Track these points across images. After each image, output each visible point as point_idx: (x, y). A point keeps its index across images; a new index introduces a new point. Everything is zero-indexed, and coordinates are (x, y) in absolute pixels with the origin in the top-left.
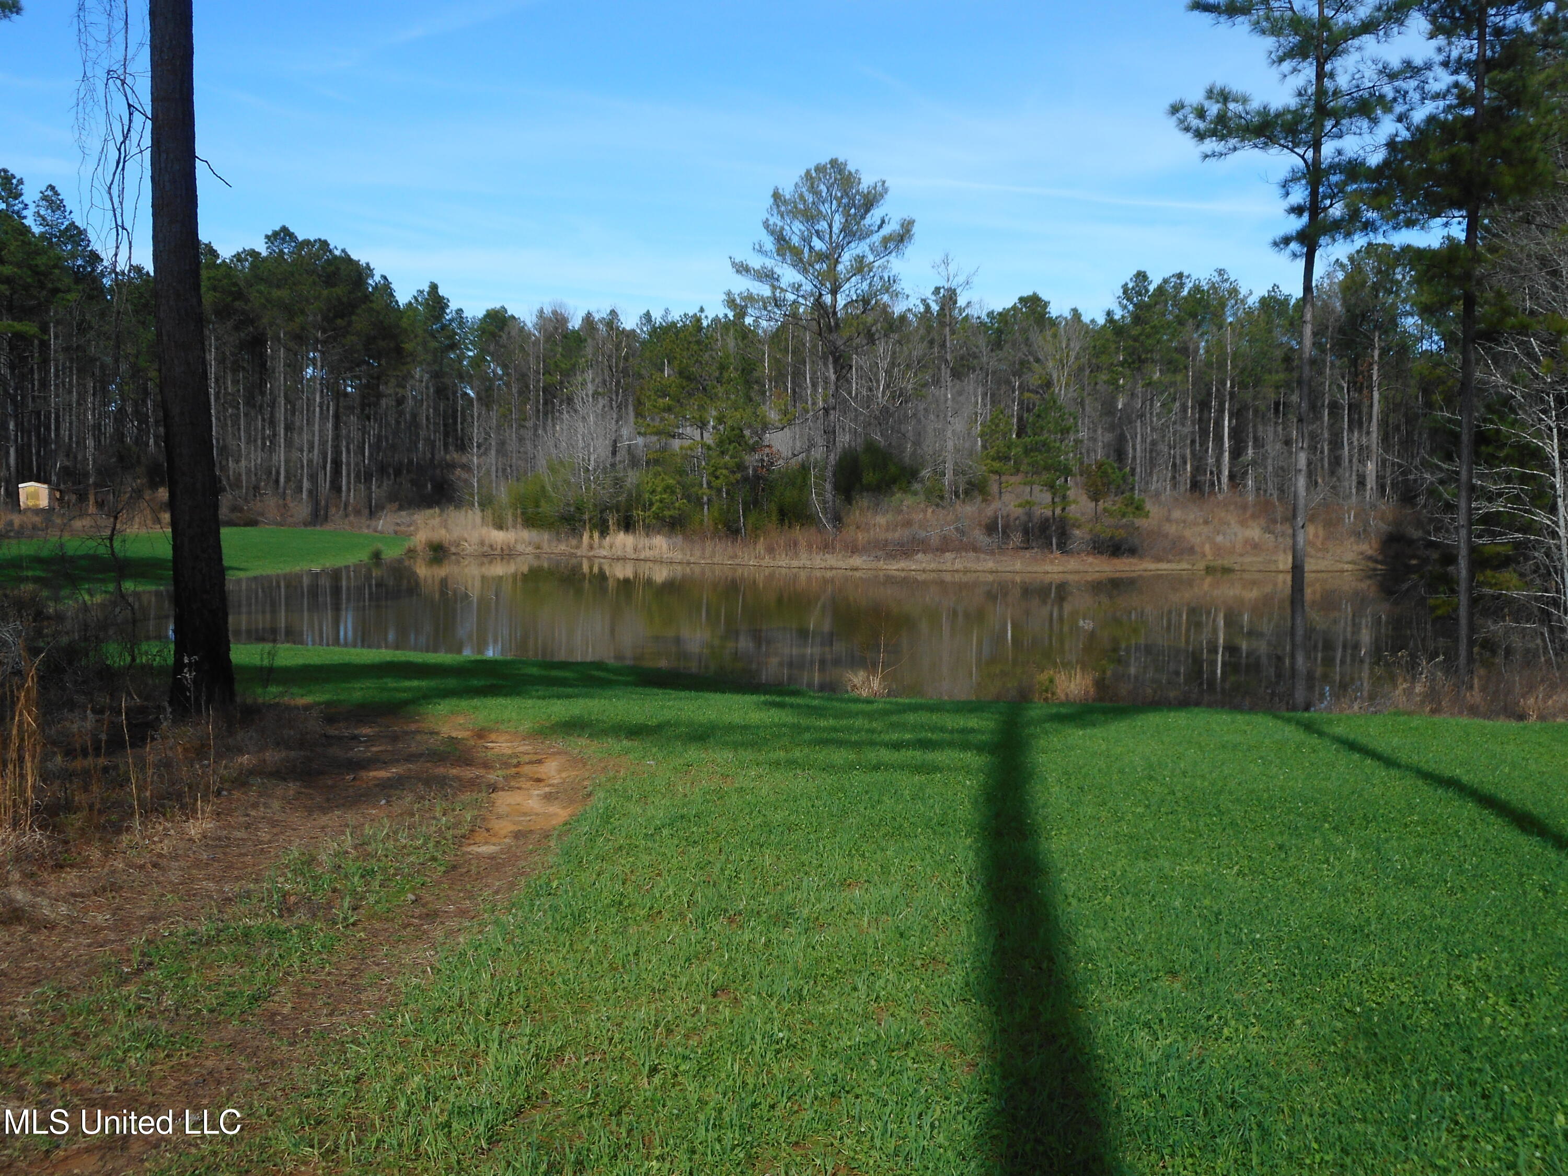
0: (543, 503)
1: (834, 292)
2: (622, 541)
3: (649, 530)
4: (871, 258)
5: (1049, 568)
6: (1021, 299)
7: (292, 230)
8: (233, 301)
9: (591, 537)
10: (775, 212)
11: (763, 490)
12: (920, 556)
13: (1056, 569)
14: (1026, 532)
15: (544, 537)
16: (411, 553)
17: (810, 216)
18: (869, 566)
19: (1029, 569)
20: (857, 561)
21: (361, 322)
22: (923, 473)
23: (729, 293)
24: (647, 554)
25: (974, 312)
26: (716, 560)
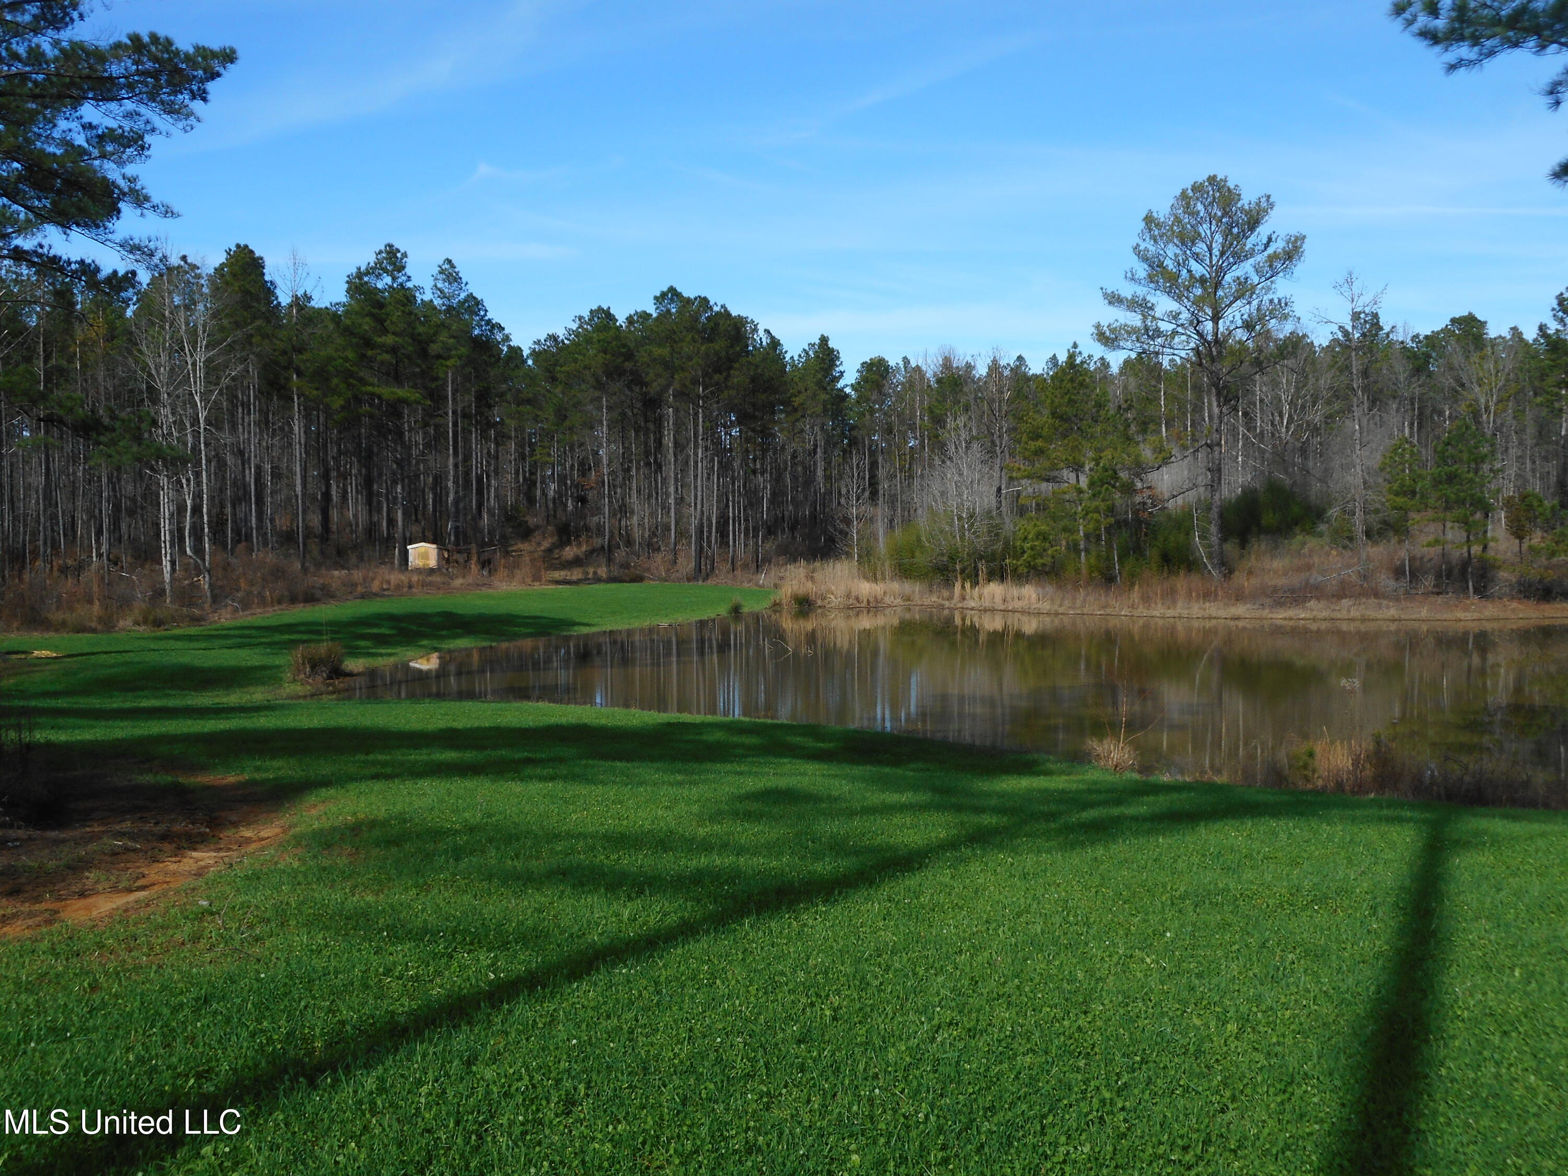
0: (917, 554)
1: (1216, 318)
2: (994, 591)
3: (1020, 578)
4: (1256, 279)
5: (1460, 615)
6: (1453, 321)
7: (679, 290)
8: (624, 361)
9: (963, 587)
10: (1147, 236)
11: (1146, 535)
12: (1312, 603)
13: (1469, 615)
14: (1439, 576)
15: (913, 588)
16: (776, 606)
17: (1187, 239)
18: (1253, 615)
19: (1438, 616)
20: (1240, 610)
21: (739, 377)
22: (1330, 512)
23: (1098, 326)
24: (1018, 604)
25: (1399, 336)
26: (1086, 611)
